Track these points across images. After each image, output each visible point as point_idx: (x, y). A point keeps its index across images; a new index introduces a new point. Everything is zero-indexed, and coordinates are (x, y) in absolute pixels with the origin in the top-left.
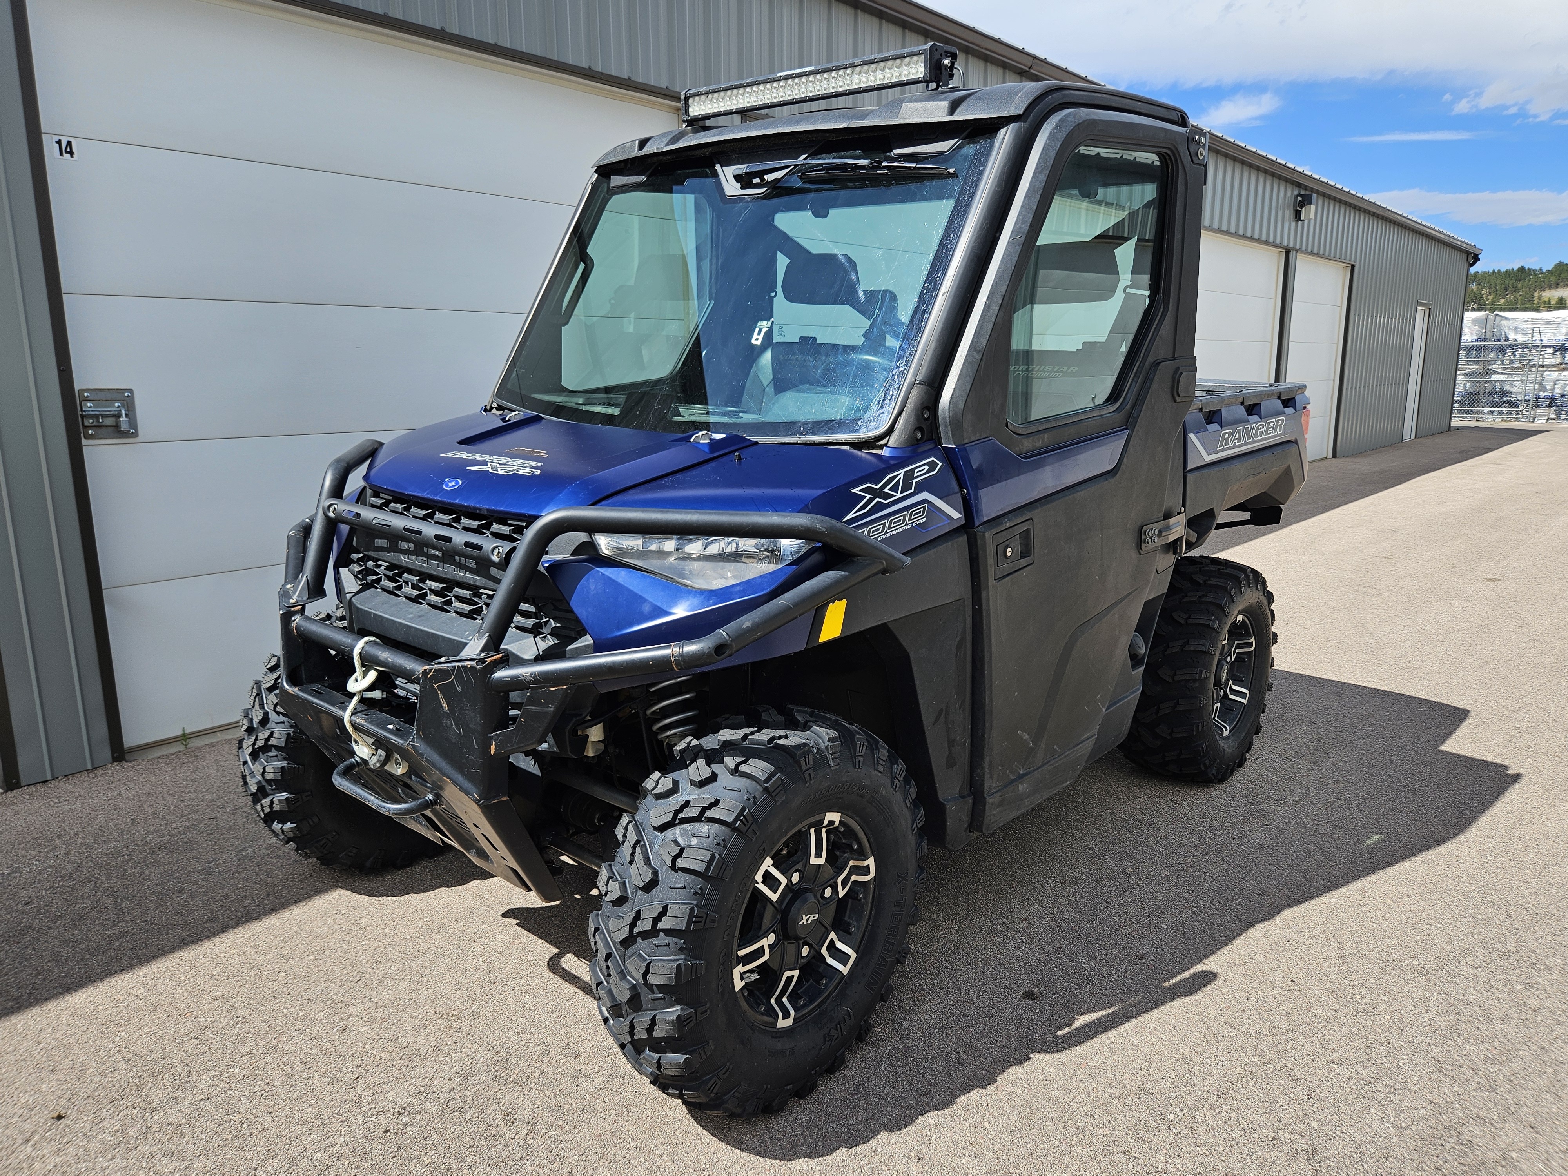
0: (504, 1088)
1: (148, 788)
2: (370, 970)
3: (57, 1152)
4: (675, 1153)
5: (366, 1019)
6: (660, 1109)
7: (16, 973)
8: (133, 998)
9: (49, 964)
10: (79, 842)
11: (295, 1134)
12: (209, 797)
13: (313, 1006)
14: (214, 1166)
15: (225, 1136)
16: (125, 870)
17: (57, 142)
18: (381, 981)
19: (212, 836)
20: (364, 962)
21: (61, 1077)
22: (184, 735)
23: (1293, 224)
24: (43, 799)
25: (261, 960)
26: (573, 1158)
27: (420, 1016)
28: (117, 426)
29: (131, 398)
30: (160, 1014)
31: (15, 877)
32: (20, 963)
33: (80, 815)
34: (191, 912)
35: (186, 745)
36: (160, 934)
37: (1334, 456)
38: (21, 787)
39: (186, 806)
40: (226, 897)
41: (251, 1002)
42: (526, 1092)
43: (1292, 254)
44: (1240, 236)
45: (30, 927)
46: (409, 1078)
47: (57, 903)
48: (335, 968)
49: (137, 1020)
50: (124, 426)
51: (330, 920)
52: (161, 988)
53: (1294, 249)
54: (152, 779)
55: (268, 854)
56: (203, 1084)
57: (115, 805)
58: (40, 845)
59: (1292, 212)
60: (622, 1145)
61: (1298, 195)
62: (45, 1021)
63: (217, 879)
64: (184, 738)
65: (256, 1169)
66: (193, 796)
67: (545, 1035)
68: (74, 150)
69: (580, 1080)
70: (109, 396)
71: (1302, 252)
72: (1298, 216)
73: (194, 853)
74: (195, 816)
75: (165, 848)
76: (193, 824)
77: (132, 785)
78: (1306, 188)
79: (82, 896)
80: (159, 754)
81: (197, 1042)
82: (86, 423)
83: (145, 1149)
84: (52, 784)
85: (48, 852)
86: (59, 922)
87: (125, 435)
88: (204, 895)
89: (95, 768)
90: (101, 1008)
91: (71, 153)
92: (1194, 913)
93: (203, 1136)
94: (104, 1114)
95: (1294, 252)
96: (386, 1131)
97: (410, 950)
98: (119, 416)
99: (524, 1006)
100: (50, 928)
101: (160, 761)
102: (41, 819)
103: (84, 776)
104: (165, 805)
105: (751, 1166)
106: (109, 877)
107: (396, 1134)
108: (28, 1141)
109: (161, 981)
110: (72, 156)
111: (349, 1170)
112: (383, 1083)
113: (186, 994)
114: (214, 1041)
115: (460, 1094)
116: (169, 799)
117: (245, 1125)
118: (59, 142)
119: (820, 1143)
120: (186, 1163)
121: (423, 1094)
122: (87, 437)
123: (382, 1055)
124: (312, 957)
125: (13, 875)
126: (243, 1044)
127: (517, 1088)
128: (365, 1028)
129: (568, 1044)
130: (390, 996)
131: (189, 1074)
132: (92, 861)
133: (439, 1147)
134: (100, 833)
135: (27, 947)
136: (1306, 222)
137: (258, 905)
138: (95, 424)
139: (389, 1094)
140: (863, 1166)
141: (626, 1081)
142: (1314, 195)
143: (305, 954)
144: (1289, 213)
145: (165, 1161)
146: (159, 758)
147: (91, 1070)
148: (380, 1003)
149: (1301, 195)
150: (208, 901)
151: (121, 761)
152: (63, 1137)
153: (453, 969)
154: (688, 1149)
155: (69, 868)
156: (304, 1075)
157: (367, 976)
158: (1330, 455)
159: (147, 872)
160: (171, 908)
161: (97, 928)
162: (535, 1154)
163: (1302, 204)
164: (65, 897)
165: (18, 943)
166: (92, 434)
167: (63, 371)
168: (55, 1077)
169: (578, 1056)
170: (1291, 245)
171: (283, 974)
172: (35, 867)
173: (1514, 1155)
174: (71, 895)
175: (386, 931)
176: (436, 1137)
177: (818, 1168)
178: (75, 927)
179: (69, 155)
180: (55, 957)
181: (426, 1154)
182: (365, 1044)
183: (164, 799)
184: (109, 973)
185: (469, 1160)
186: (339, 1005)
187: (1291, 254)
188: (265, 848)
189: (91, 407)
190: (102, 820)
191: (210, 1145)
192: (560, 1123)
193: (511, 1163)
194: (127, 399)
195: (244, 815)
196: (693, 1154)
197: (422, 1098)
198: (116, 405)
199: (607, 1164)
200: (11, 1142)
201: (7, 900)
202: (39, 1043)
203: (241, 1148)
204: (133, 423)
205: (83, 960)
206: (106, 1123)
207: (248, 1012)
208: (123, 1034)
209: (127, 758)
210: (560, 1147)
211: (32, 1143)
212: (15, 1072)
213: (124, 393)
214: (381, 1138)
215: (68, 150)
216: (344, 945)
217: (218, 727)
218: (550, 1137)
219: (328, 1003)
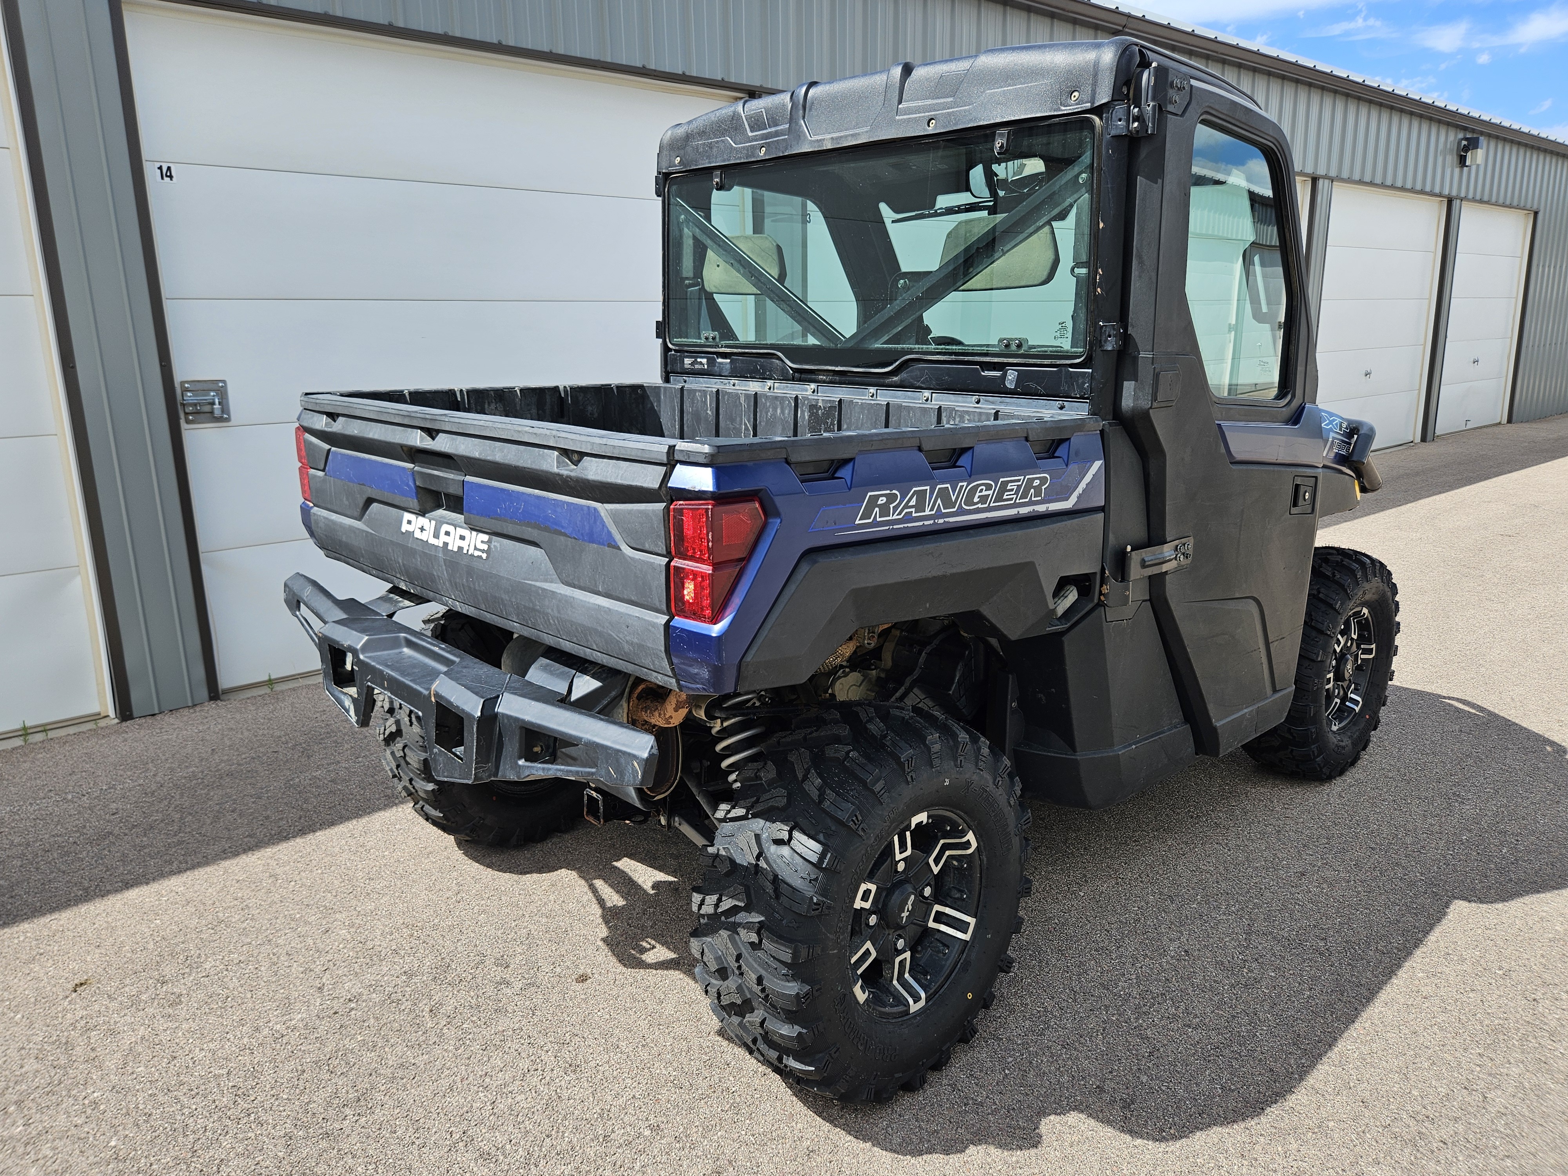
0: (438, 987)
1: (232, 724)
2: (362, 885)
3: (85, 1008)
4: (560, 1051)
5: (347, 924)
6: (560, 1014)
7: (91, 869)
8: (174, 894)
9: (118, 863)
10: (168, 765)
11: (265, 1008)
12: (277, 733)
13: (309, 911)
14: (197, 1028)
15: (212, 1006)
16: (196, 791)
17: (158, 168)
18: (368, 894)
19: (270, 767)
20: (360, 877)
21: (103, 951)
22: (270, 680)
23: (1457, 171)
24: (149, 729)
25: (279, 871)
26: (476, 1047)
27: (391, 925)
28: (212, 412)
29: (225, 387)
30: (191, 909)
31: (110, 793)
32: (96, 861)
33: (174, 744)
34: (237, 828)
35: (272, 689)
36: (208, 844)
37: (1510, 421)
38: (133, 719)
39: (257, 740)
40: (267, 818)
41: (263, 903)
42: (455, 992)
43: (1456, 204)
44: (1388, 186)
45: (111, 833)
46: (366, 973)
47: (136, 815)
48: (336, 882)
49: (172, 911)
50: (217, 413)
51: (344, 842)
52: (197, 887)
53: (1458, 197)
54: (238, 716)
55: (311, 784)
56: (207, 966)
57: (203, 737)
58: (135, 767)
59: (1455, 156)
60: (518, 1041)
61: (1462, 139)
62: (102, 908)
63: (264, 802)
64: (270, 682)
65: (227, 1033)
66: (266, 732)
67: (486, 948)
68: (173, 174)
69: (503, 986)
70: (205, 386)
71: (1468, 200)
72: (1462, 161)
73: (253, 780)
74: (262, 750)
75: (232, 775)
76: (259, 756)
77: (220, 721)
78: (1473, 131)
79: (157, 810)
80: (249, 696)
81: (212, 931)
82: (187, 411)
83: (150, 1011)
84: (158, 717)
85: (141, 773)
86: (134, 830)
87: (220, 419)
88: (250, 815)
89: (195, 705)
90: (147, 900)
91: (171, 177)
92: (1117, 884)
93: (196, 1005)
94: (128, 981)
95: (1458, 201)
96: (335, 1013)
97: (400, 870)
98: (213, 404)
99: (477, 923)
100: (126, 835)
101: (248, 701)
102: (143, 746)
103: (186, 712)
104: (242, 739)
105: (618, 1067)
106: (182, 795)
107: (342, 1015)
108: (67, 997)
109: (198, 882)
110: (171, 180)
111: (298, 1040)
112: (345, 975)
113: (214, 893)
114: (225, 932)
115: (402, 989)
116: (246, 733)
117: (229, 999)
118: (160, 168)
119: (684, 1053)
120: (177, 1024)
121: (373, 987)
122: (188, 422)
123: (351, 953)
124: (320, 871)
125: (109, 791)
126: (247, 936)
127: (450, 988)
128: (344, 931)
129: (502, 956)
130: (371, 906)
131: (199, 956)
132: (172, 782)
133: (372, 1029)
134: (185, 759)
135: (104, 849)
136: (1474, 168)
137: (290, 826)
138: (195, 411)
139: (347, 985)
140: (713, 1076)
141: (540, 990)
142: (1482, 138)
143: (315, 868)
144: (1452, 159)
145: (162, 1021)
146: (248, 698)
147: (127, 948)
148: (362, 913)
149: (1466, 139)
150: (252, 820)
151: (216, 700)
152: (92, 996)
153: (429, 889)
154: (571, 1049)
155: (154, 787)
156: (286, 964)
157: (359, 889)
158: (1505, 419)
159: (212, 794)
160: (222, 824)
161: (162, 836)
162: (446, 1041)
163: (1466, 149)
164: (144, 810)
165: (98, 845)
166: (192, 420)
167: (165, 366)
168: (99, 951)
169: (507, 967)
170: (1454, 193)
171: (293, 883)
172: (127, 785)
173: (1331, 1124)
174: (149, 809)
175: (386, 853)
176: (372, 1021)
177: (674, 1073)
178: (145, 835)
179: (169, 179)
180: (124, 859)
181: (360, 1033)
182: (340, 944)
183: (242, 733)
184: (161, 875)
185: (392, 1041)
186: (330, 911)
187: (1454, 203)
188: (310, 779)
189: (190, 397)
190: (189, 750)
191: (199, 1012)
192: (475, 1018)
193: (424, 1046)
194: (220, 389)
195: (301, 750)
196: (574, 1053)
197: (372, 990)
198: (212, 394)
199: (500, 1054)
200: (54, 997)
201: (99, 810)
202: (94, 924)
203: (221, 1016)
204: (225, 409)
205: (144, 861)
206: (127, 989)
207: (258, 911)
208: (158, 921)
209: (221, 698)
210: (468, 1037)
211: (69, 999)
212: (71, 945)
213: (218, 384)
214: (330, 1017)
215: (168, 174)
216: (348, 863)
217: (299, 674)
218: (462, 1029)
219: (321, 909)
